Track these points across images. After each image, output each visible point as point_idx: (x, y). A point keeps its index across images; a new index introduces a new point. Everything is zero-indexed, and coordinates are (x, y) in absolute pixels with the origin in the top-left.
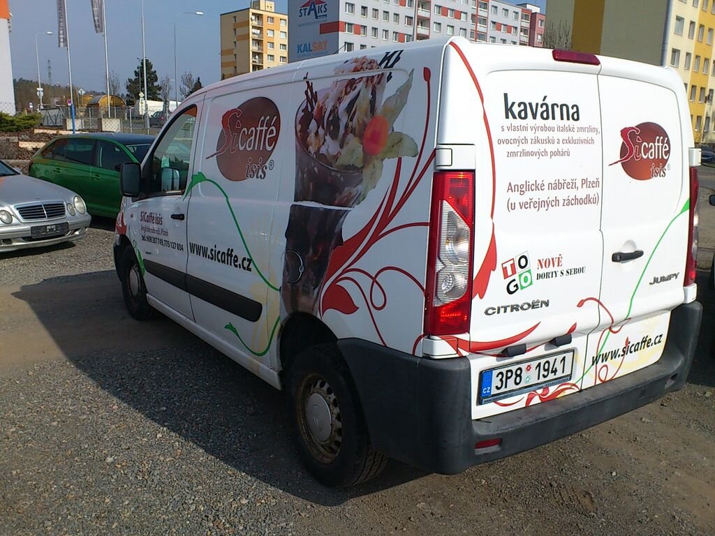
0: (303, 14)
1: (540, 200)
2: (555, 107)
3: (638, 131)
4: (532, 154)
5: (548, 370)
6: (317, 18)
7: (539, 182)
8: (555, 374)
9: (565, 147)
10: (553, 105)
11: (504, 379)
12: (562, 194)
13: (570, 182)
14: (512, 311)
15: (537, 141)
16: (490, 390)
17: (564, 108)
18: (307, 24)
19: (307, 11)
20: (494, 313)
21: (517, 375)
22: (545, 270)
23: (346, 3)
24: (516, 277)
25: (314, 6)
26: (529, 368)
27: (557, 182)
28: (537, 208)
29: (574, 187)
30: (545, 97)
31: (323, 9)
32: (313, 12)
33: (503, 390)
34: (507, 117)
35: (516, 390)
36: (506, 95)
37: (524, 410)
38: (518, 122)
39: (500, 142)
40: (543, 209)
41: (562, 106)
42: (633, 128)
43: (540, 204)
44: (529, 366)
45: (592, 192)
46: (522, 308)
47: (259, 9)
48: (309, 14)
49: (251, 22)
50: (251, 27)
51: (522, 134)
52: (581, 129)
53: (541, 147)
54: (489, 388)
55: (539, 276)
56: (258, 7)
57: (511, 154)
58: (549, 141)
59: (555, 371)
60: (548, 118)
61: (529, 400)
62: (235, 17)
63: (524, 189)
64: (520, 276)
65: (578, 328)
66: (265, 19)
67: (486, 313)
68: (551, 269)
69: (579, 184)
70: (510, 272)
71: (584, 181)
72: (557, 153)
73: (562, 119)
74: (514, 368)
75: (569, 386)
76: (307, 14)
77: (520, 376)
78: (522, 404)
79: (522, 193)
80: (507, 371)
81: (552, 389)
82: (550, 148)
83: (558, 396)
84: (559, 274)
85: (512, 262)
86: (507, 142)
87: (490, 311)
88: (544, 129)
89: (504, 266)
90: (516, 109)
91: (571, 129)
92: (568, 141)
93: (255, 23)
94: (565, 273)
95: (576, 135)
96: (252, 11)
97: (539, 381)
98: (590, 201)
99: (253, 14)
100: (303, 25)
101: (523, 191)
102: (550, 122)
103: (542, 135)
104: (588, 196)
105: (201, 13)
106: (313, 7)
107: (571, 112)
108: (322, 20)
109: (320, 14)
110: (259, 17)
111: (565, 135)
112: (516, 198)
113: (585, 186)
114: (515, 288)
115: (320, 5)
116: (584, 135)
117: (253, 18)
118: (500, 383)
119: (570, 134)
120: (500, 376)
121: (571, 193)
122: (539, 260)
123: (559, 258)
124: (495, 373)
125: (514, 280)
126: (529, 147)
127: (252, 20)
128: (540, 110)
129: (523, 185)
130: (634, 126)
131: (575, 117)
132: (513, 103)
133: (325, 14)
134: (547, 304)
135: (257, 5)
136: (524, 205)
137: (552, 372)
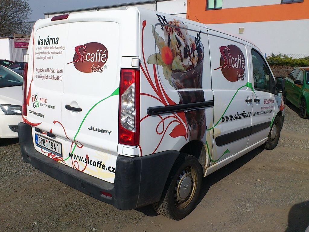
1: (43, 76)
3: (85, 47)
4: (42, 58)
5: (53, 146)
7: (43, 69)
8: (55, 150)
9: (51, 55)
10: (50, 39)
11: (41, 141)
12: (50, 74)
13: (52, 69)
14: (35, 114)
15: (44, 53)
17: (54, 40)
20: (31, 112)
26: (47, 141)
27: (48, 69)
29: (53, 71)
30: (49, 36)
33: (41, 144)
34: (38, 45)
35: (44, 147)
38: (40, 46)
40: (44, 79)
42: (82, 46)
45: (60, 75)
46: (37, 114)
51: (41, 51)
52: (58, 48)
53: (45, 55)
57: (38, 58)
58: (47, 53)
60: (48, 44)
61: (49, 155)
64: (36, 102)
67: (29, 111)
69: (55, 71)
70: (34, 100)
71: (57, 70)
72: (49, 58)
73: (52, 44)
74: (43, 138)
75: (62, 160)
77: (45, 142)
78: (47, 155)
80: (41, 138)
82: (47, 55)
83: (58, 161)
85: (34, 96)
86: (37, 53)
88: (47, 48)
89: (32, 97)
90: (41, 42)
91: (54, 48)
92: (53, 53)
95: (56, 50)
97: (50, 149)
98: (59, 79)
101: (39, 72)
102: (48, 46)
103: (46, 51)
104: (58, 76)
107: (56, 40)
111: (52, 51)
112: (38, 74)
113: (57, 72)
114: (35, 106)
116: (58, 50)
119: (54, 50)
120: (39, 139)
121: (52, 75)
124: (38, 136)
125: (34, 103)
128: (46, 41)
129: (39, 69)
130: (83, 45)
131: (57, 43)
132: (40, 39)
134: (43, 117)
136: (39, 77)
137: (54, 148)
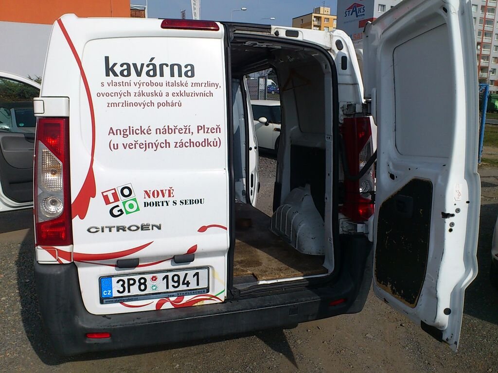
0: (348, 15)
1: (147, 143)
2: (164, 66)
4: (136, 104)
5: (178, 281)
6: (357, 16)
7: (145, 127)
8: (188, 286)
9: (176, 99)
10: (161, 66)
11: (126, 285)
12: (172, 138)
13: (183, 128)
14: (118, 231)
15: (141, 94)
16: (111, 292)
17: (176, 68)
18: (350, 21)
19: (351, 12)
20: (97, 231)
21: (141, 284)
22: (152, 200)
23: (379, 5)
24: (119, 203)
25: (356, 9)
26: (154, 279)
27: (166, 128)
28: (144, 148)
29: (187, 131)
30: (152, 59)
31: (362, 10)
32: (354, 13)
33: (126, 293)
34: (108, 75)
35: (141, 295)
36: (107, 59)
37: (154, 312)
38: (120, 79)
39: (99, 95)
40: (150, 150)
41: (172, 66)
43: (146, 146)
44: (153, 277)
46: (129, 229)
47: (319, 13)
48: (351, 14)
49: (313, 23)
50: (313, 26)
51: (124, 89)
52: (197, 84)
53: (148, 99)
54: (110, 291)
55: (146, 204)
56: (318, 12)
57: (112, 105)
58: (156, 94)
59: (188, 284)
60: (155, 75)
61: (159, 305)
62: (302, 20)
63: (128, 133)
64: (124, 203)
65: (199, 249)
66: (323, 19)
67: (89, 230)
68: (160, 199)
69: (194, 130)
70: (111, 199)
71: (201, 128)
72: (165, 104)
73: (173, 76)
74: (137, 278)
75: (208, 297)
76: (350, 14)
77: (144, 284)
78: (153, 307)
79: (125, 136)
80: (129, 280)
81: (187, 298)
82: (158, 100)
83: (196, 304)
84: (171, 203)
85: (113, 191)
86: (108, 95)
87: (93, 230)
88: (151, 84)
89: (105, 194)
90: (118, 69)
91: (182, 85)
92: (180, 94)
93: (316, 23)
94: (178, 203)
95: (189, 89)
96: (314, 15)
97: (168, 290)
98: (208, 143)
99: (315, 17)
100: (347, 22)
101: (127, 135)
102: (157, 79)
103: (148, 89)
105: (274, 18)
106: (354, 9)
107: (184, 70)
108: (360, 18)
109: (360, 14)
110: (319, 18)
111: (176, 89)
112: (118, 139)
113: (201, 131)
114: (120, 213)
115: (360, 7)
116: (199, 90)
117: (315, 19)
118: (122, 288)
119: (182, 89)
120: (121, 283)
121: (185, 138)
122: (146, 192)
123: (169, 191)
124: (114, 280)
125: (118, 206)
126: (132, 99)
127: (314, 21)
128: (145, 69)
129: (126, 130)
131: (189, 74)
132: (115, 64)
133: (363, 13)
134: (159, 228)
135: (317, 10)
136: (130, 146)
137: (183, 283)
